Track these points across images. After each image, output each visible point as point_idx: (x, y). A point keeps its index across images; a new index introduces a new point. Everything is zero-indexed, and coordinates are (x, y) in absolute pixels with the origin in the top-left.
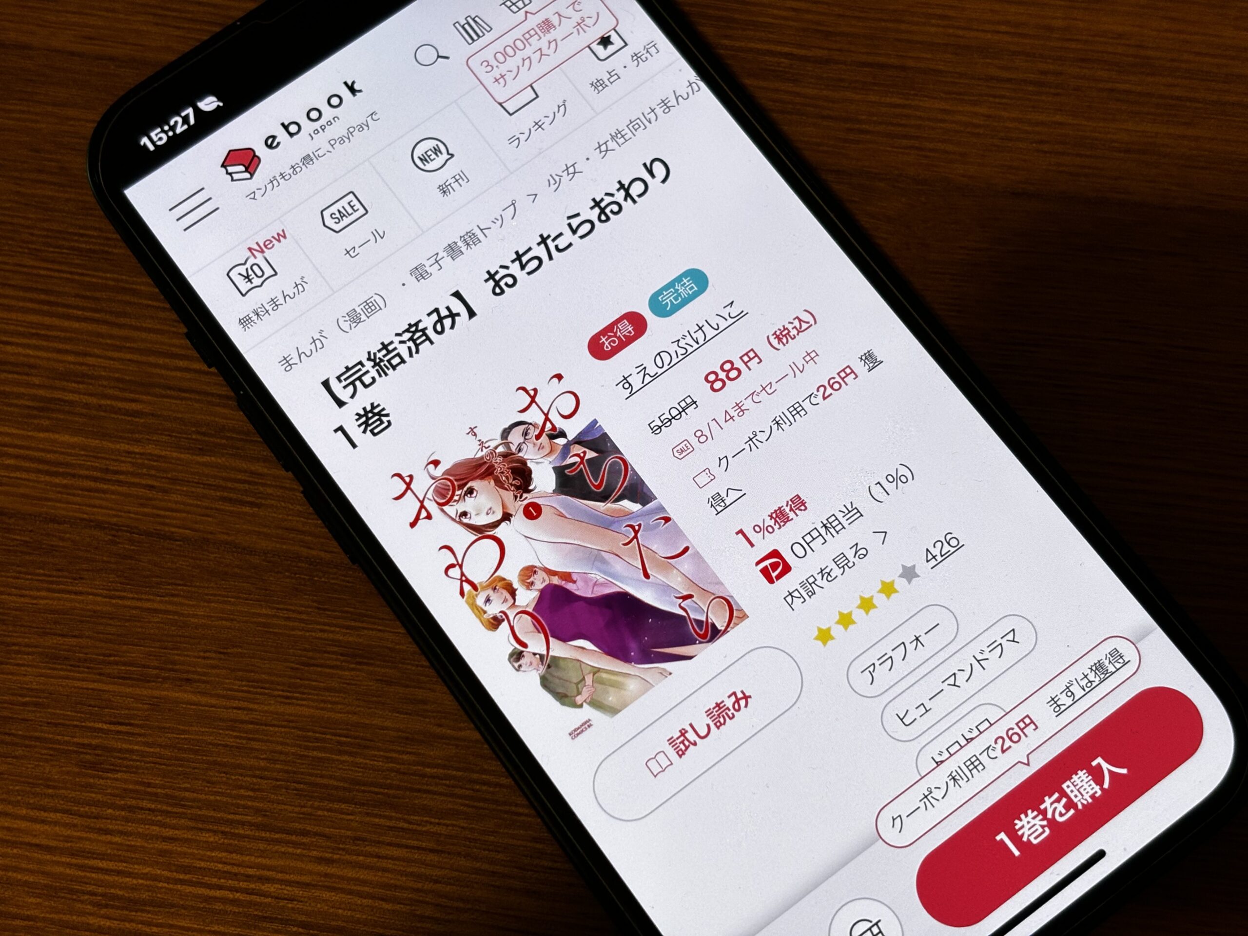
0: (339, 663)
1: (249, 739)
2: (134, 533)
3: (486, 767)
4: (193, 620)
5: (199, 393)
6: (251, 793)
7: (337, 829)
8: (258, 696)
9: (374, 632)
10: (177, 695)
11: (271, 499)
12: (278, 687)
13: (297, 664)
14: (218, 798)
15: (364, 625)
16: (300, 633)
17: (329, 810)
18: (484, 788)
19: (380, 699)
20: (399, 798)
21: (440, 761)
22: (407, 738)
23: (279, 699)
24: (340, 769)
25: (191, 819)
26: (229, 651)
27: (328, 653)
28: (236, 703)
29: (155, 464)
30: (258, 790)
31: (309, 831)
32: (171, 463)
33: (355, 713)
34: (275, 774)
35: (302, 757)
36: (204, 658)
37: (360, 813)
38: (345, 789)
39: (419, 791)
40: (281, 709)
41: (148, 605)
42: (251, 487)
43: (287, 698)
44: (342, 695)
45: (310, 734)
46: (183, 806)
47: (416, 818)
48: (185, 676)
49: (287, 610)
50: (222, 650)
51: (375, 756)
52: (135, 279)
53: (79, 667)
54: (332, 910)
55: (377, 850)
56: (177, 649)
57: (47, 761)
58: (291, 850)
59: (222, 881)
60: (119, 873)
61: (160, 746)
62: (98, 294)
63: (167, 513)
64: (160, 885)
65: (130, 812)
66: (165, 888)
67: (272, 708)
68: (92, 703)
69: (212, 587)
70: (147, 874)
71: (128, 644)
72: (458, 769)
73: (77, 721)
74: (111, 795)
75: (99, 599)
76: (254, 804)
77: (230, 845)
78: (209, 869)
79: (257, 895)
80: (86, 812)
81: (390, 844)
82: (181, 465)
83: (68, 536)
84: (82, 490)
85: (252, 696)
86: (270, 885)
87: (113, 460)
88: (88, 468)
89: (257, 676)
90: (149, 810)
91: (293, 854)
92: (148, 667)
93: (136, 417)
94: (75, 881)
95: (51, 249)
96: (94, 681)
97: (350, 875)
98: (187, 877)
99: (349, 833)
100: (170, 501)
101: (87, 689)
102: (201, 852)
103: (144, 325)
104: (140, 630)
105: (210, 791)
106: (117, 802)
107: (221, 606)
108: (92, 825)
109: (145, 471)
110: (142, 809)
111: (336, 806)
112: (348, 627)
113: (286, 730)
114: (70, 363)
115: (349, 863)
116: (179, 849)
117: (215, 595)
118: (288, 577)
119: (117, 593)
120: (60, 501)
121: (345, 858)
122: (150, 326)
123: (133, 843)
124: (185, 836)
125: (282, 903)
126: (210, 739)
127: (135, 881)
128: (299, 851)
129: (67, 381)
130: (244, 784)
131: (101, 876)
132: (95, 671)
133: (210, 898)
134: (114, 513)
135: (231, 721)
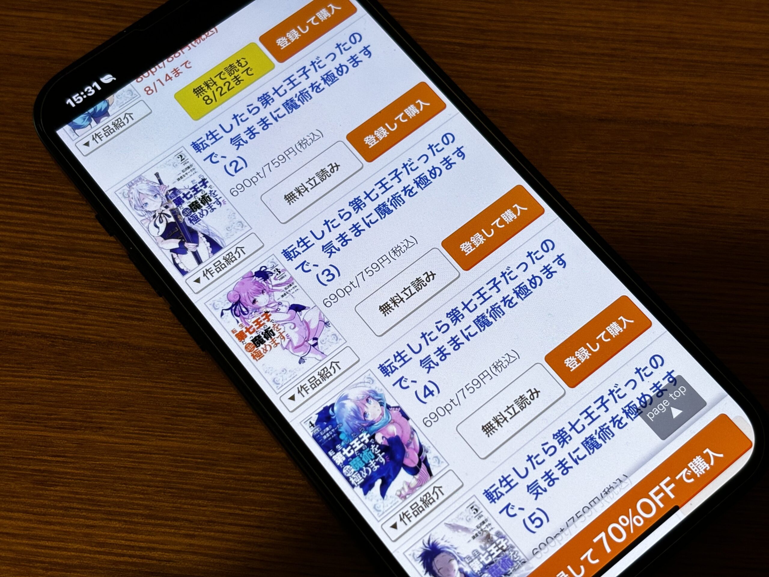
0: (195, 414)
1: (140, 463)
2: (65, 340)
3: (289, 474)
4: (103, 391)
5: (105, 253)
6: (142, 496)
7: (196, 516)
8: (145, 436)
9: (217, 394)
10: (94, 437)
11: (151, 316)
12: (158, 430)
13: (169, 415)
14: (121, 500)
15: (211, 390)
16: (170, 397)
17: (192, 505)
18: (289, 487)
19: (222, 435)
20: (236, 495)
21: (260, 472)
22: (239, 458)
23: (158, 438)
24: (198, 479)
25: (104, 513)
26: (126, 409)
27: (189, 408)
28: (131, 441)
29: (78, 297)
30: (147, 494)
31: (178, 518)
32: (87, 296)
33: (206, 444)
34: (157, 484)
35: (173, 472)
36: (111, 414)
37: (211, 505)
38: (201, 491)
39: (248, 490)
40: (160, 443)
41: (75, 383)
42: (138, 309)
43: (163, 436)
44: (197, 433)
45: (179, 458)
46: (99, 506)
47: (247, 507)
48: (99, 425)
49: (162, 383)
50: (122, 409)
51: (219, 470)
52: (64, 187)
53: (32, 422)
54: (194, 567)
55: (222, 528)
56: (93, 409)
57: (13, 481)
58: (168, 530)
59: (125, 551)
60: (59, 549)
61: (84, 469)
62: (40, 197)
63: (86, 327)
64: (86, 555)
65: (65, 510)
66: (89, 557)
67: (154, 443)
68: (41, 444)
69: (115, 371)
70: (77, 549)
71: (63, 407)
72: (272, 476)
73: (32, 455)
74: (53, 500)
75: (44, 380)
76: (144, 502)
77: (129, 528)
78: (116, 544)
79: (147, 559)
80: (37, 511)
81: (230, 524)
82: (94, 297)
83: (24, 342)
84: (32, 314)
85: (142, 436)
86: (155, 553)
87: (52, 296)
88: (36, 301)
89: (144, 424)
90: (78, 509)
91: (169, 533)
92: (76, 421)
93: (65, 270)
94: (31, 555)
95: (12, 171)
96: (41, 431)
97: (205, 544)
98: (102, 549)
99: (204, 518)
100: (87, 319)
101: (38, 436)
102: (110, 533)
103: (70, 214)
104: (70, 398)
105: (116, 496)
106: (57, 505)
107: (121, 382)
108: (41, 519)
109: (71, 302)
110: (73, 508)
111: (196, 502)
112: (200, 392)
113: (163, 456)
114: (24, 238)
115: (205, 536)
116: (97, 532)
117: (117, 375)
118: (162, 363)
119: (55, 377)
120: (19, 322)
121: (202, 534)
122: (73, 215)
123: (68, 530)
124: (101, 524)
125: (163, 563)
126: (115, 463)
127: (69, 554)
128: (173, 531)
129: (23, 249)
130: (137, 490)
131: (47, 551)
132: (42, 424)
133: (117, 562)
134: (53, 328)
135: (128, 452)
